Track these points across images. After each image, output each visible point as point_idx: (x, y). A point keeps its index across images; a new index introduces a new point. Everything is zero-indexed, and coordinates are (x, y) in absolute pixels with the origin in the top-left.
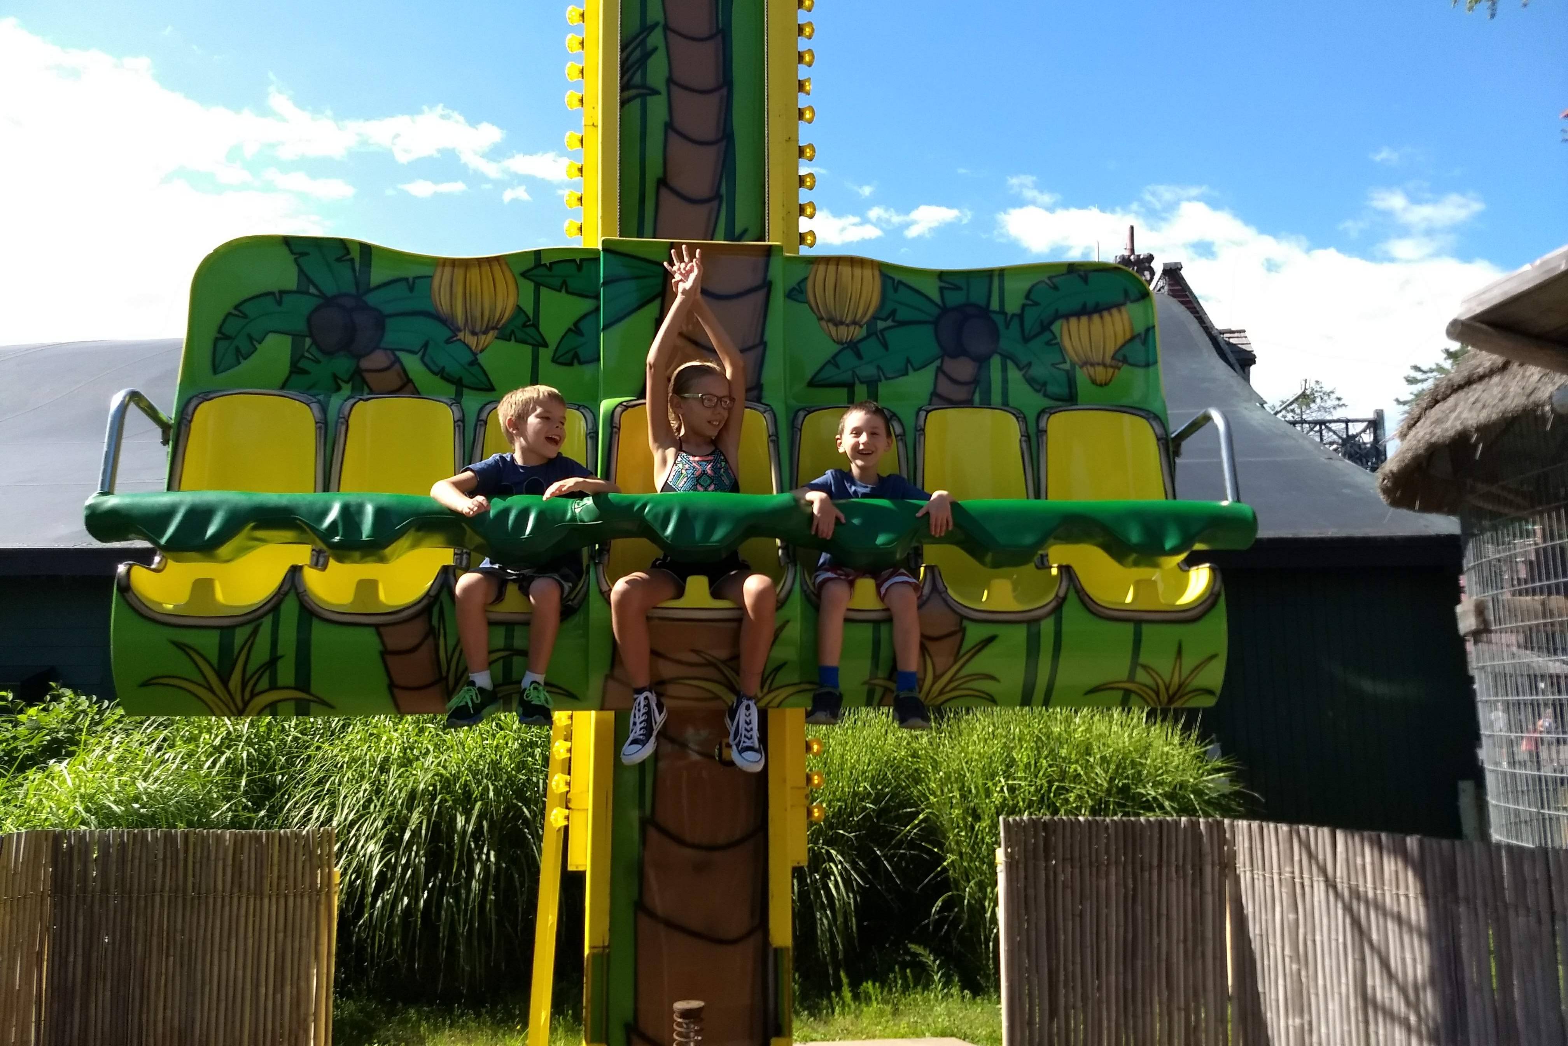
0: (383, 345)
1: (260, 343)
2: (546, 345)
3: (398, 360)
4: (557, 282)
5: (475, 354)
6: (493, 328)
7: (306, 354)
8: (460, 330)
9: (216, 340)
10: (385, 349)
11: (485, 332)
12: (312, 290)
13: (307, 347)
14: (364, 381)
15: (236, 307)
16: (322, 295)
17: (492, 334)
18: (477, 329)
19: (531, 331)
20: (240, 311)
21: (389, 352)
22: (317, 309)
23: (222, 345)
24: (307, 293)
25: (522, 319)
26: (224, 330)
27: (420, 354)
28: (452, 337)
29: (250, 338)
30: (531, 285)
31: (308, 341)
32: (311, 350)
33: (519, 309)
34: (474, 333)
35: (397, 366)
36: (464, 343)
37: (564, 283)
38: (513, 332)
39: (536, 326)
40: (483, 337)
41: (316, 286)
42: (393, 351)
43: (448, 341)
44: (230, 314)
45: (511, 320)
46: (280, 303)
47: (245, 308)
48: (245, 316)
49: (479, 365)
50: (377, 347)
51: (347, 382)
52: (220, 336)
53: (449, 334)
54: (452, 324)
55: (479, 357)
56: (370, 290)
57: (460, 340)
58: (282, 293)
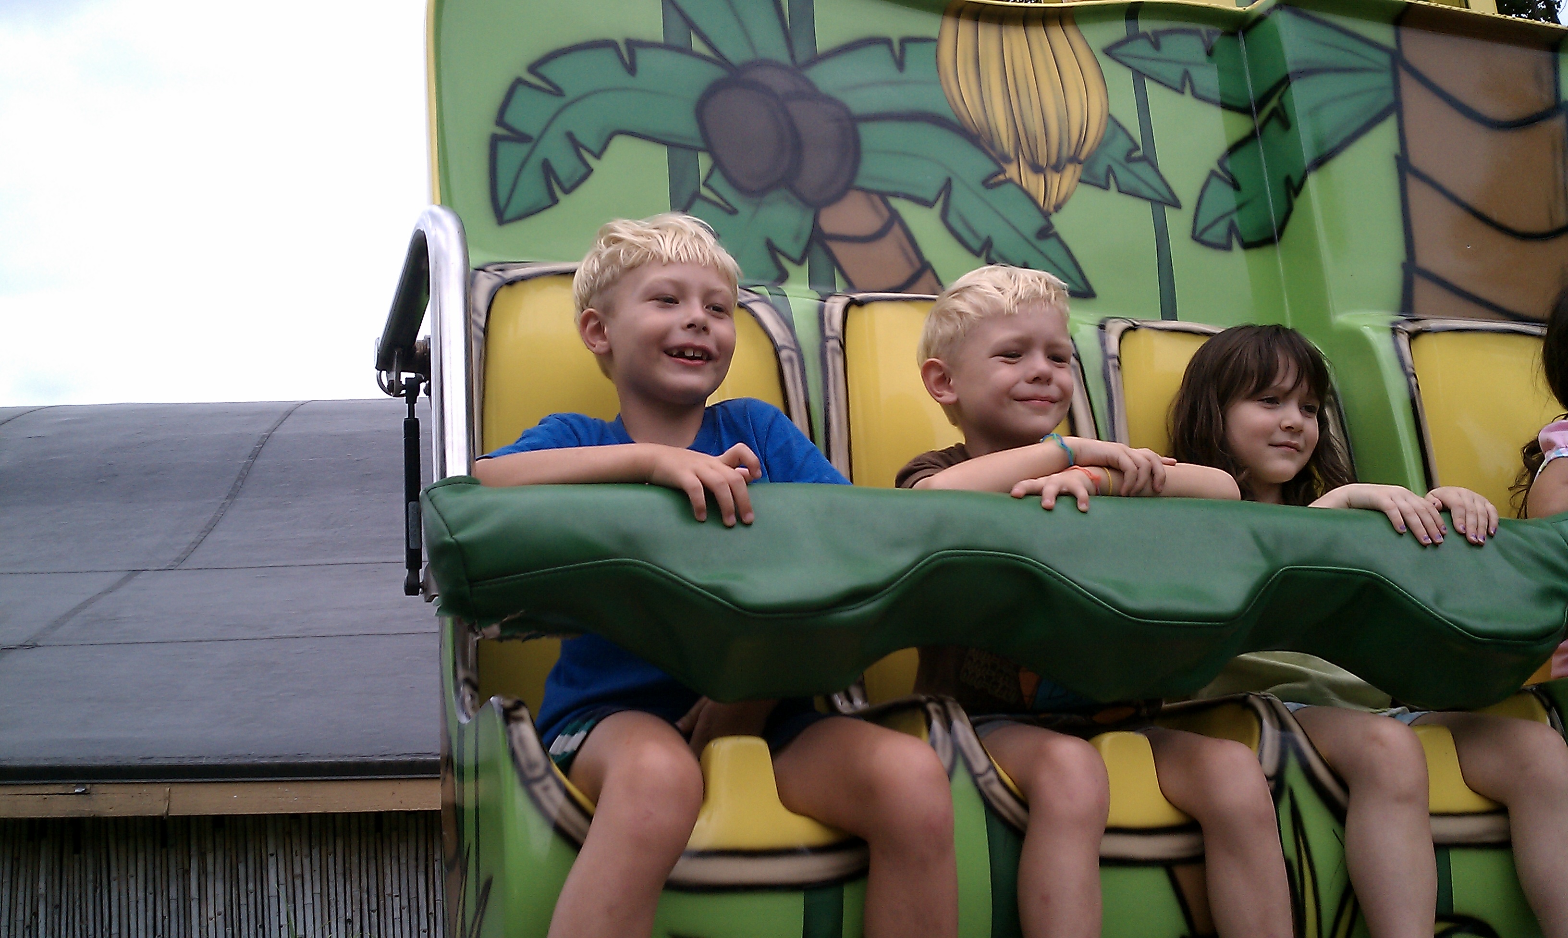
0: (860, 182)
1: (598, 156)
2: (1176, 204)
3: (895, 217)
4: (1174, 73)
5: (1046, 215)
6: (1074, 159)
7: (704, 191)
8: (1007, 159)
9: (495, 142)
10: (867, 192)
11: (1058, 168)
12: (697, 45)
13: (703, 174)
14: (834, 262)
15: (533, 68)
16: (720, 60)
17: (1071, 173)
18: (1042, 162)
19: (1142, 169)
20: (543, 78)
21: (876, 199)
22: (713, 90)
23: (511, 154)
24: (685, 50)
25: (1120, 146)
26: (510, 118)
27: (939, 206)
28: (996, 175)
29: (576, 145)
30: (1127, 76)
31: (704, 162)
32: (710, 182)
33: (1113, 123)
34: (1037, 169)
35: (896, 229)
36: (1020, 187)
37: (1186, 75)
38: (1110, 170)
39: (1150, 160)
40: (1056, 178)
41: (704, 39)
42: (883, 196)
43: (989, 183)
44: (519, 82)
45: (1103, 144)
46: (631, 69)
47: (555, 71)
48: (558, 92)
49: (1056, 236)
50: (849, 187)
51: (799, 263)
52: (501, 131)
53: (990, 167)
54: (992, 146)
55: (1055, 219)
56: (817, 59)
57: (1010, 181)
58: (633, 45)
